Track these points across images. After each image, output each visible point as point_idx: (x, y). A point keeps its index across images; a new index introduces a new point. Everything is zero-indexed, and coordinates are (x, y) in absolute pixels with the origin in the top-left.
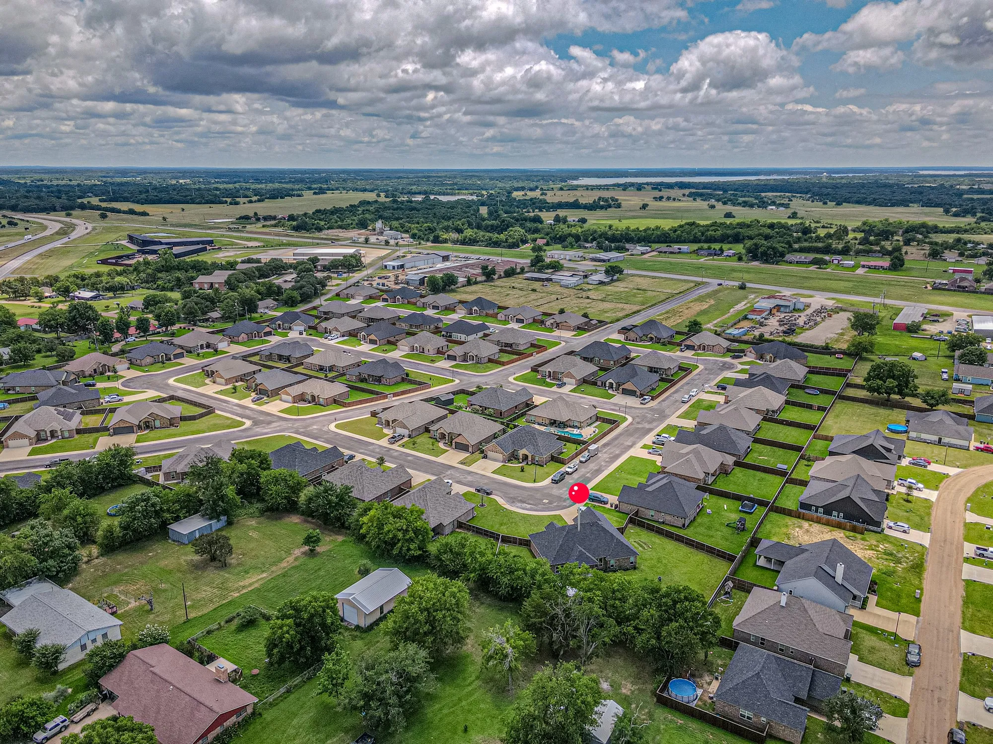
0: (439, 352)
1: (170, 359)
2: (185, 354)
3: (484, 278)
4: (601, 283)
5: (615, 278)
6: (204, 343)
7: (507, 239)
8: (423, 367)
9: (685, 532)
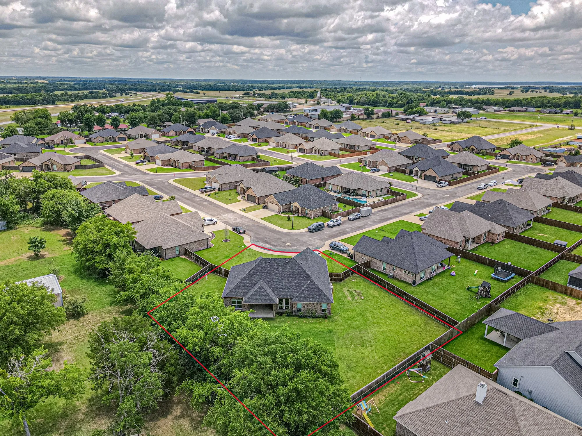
0: (296, 147)
1: (115, 141)
2: (127, 138)
3: (365, 117)
4: (452, 123)
5: (465, 121)
6: (143, 134)
7: (397, 102)
8: (277, 155)
9: (413, 289)
